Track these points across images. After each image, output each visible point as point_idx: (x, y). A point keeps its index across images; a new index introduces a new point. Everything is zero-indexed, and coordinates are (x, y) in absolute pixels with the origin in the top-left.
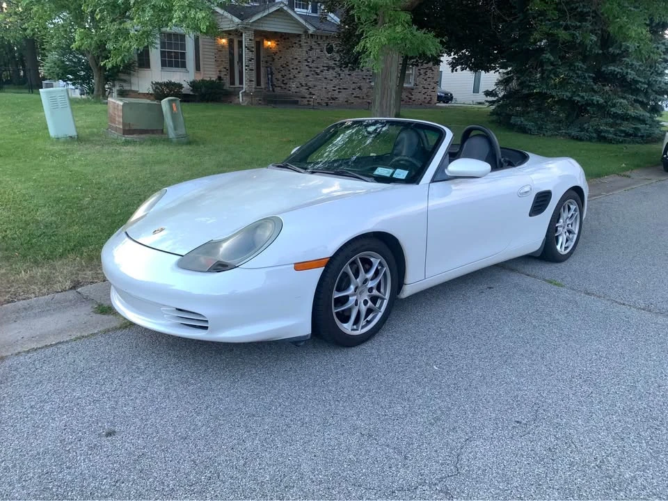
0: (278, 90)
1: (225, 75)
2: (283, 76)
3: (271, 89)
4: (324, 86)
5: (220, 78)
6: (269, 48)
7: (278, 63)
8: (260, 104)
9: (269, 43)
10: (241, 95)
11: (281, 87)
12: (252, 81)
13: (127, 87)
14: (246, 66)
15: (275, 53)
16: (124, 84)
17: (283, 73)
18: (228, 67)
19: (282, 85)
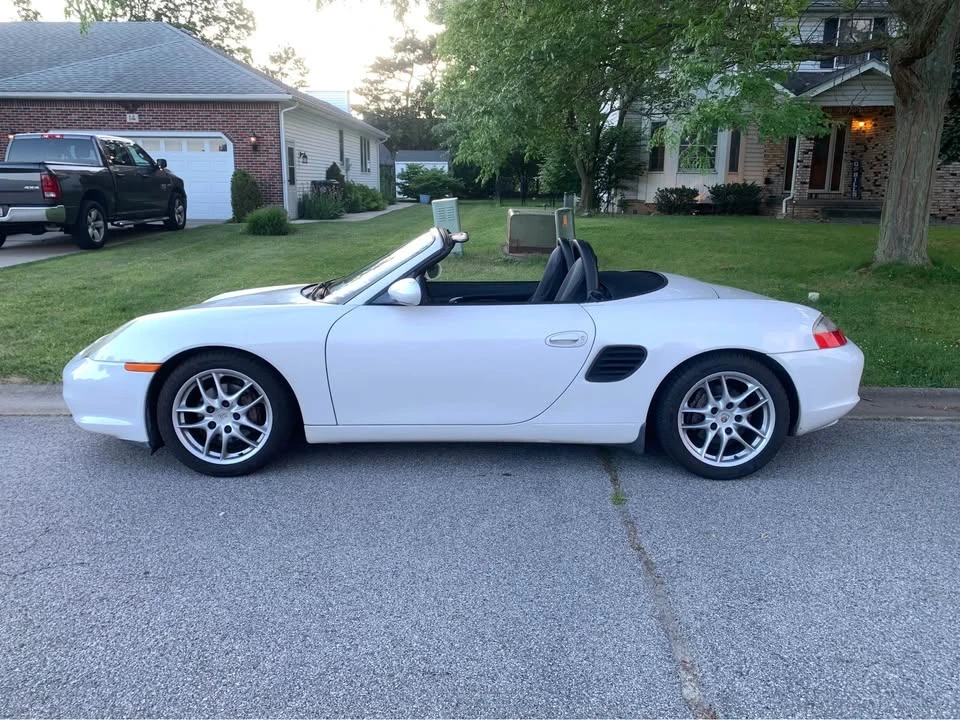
0: (866, 195)
1: (778, 175)
2: (876, 174)
3: (855, 194)
4: (950, 186)
5: (768, 181)
6: (860, 132)
7: (872, 154)
8: (815, 217)
9: (862, 124)
10: (784, 204)
11: (871, 191)
12: (805, 183)
13: (629, 196)
14: (798, 161)
15: (870, 139)
16: (626, 193)
17: (876, 169)
18: (784, 164)
19: (873, 188)
